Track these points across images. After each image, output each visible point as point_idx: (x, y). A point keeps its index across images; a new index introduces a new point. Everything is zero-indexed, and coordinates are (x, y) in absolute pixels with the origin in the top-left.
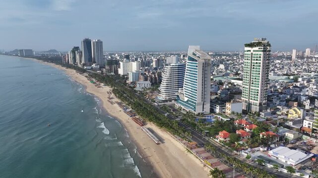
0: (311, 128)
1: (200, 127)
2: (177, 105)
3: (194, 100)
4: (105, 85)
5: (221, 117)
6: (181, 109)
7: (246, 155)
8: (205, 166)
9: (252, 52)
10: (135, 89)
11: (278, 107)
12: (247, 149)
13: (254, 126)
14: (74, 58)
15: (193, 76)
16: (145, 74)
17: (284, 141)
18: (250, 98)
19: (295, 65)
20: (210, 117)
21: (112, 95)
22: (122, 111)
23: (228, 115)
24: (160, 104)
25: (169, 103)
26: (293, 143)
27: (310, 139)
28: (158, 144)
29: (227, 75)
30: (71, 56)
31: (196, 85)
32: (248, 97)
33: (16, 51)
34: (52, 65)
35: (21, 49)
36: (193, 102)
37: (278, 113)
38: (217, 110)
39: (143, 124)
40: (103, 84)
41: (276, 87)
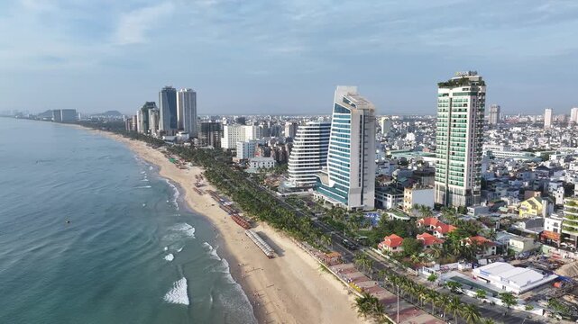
0: (559, 232)
1: (353, 231)
2: (317, 195)
3: (346, 184)
4: (194, 165)
5: (393, 215)
6: (322, 203)
7: (430, 274)
8: (350, 293)
9: (451, 96)
10: (246, 170)
11: (502, 199)
12: (433, 266)
13: (452, 228)
14: (146, 122)
15: (343, 141)
16: (266, 145)
17: (506, 254)
18: (450, 181)
19: (548, 135)
20: (375, 215)
21: (204, 181)
22: (217, 205)
23: (408, 212)
24: (286, 194)
25: (303, 193)
26: (522, 259)
27: (556, 252)
28: (271, 257)
29: (418, 149)
30: (140, 118)
31: (349, 156)
32: (445, 180)
33: (48, 112)
34: (107, 134)
35: (57, 109)
36: (343, 188)
37: (502, 209)
38: (389, 203)
39: (250, 225)
40: (190, 163)
41: (504, 168)
